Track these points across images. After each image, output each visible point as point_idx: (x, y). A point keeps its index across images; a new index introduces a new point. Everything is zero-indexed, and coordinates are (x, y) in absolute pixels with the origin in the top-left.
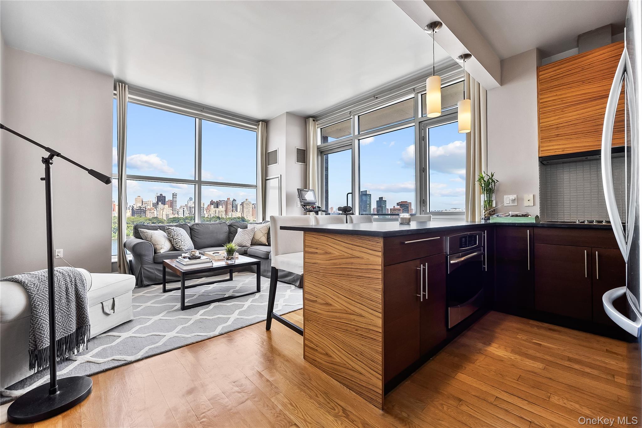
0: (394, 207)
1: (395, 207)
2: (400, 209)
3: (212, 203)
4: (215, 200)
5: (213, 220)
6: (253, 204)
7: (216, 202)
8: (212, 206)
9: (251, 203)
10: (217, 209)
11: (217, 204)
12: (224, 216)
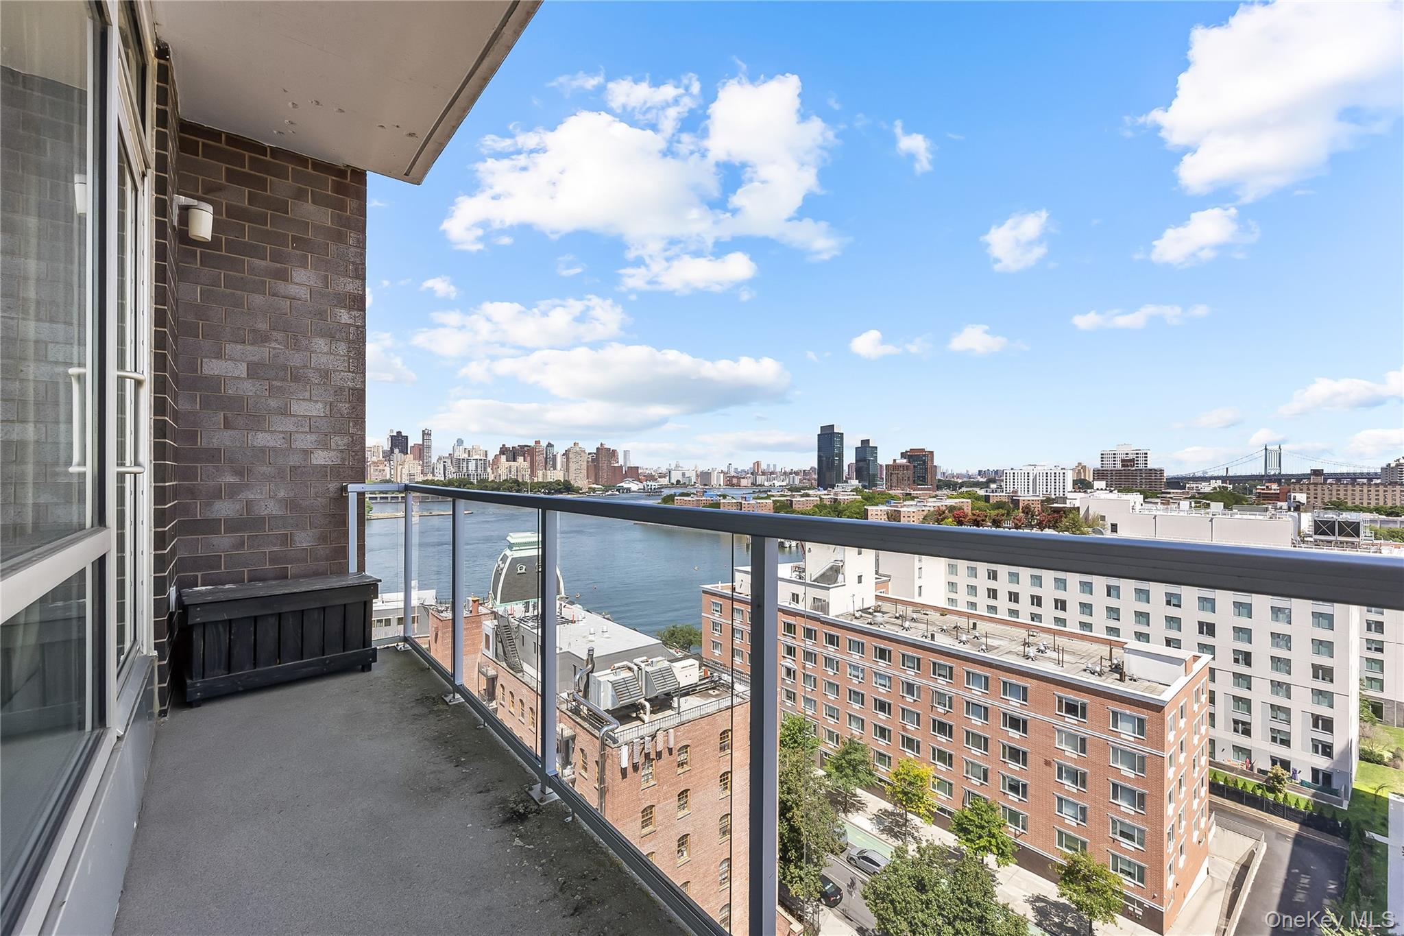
0: (895, 460)
1: (897, 461)
2: (907, 466)
3: (503, 450)
4: (509, 445)
5: (505, 487)
6: (589, 454)
7: (511, 449)
8: (503, 458)
9: (584, 451)
10: (513, 463)
11: (514, 453)
12: (527, 479)
